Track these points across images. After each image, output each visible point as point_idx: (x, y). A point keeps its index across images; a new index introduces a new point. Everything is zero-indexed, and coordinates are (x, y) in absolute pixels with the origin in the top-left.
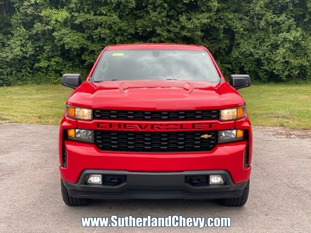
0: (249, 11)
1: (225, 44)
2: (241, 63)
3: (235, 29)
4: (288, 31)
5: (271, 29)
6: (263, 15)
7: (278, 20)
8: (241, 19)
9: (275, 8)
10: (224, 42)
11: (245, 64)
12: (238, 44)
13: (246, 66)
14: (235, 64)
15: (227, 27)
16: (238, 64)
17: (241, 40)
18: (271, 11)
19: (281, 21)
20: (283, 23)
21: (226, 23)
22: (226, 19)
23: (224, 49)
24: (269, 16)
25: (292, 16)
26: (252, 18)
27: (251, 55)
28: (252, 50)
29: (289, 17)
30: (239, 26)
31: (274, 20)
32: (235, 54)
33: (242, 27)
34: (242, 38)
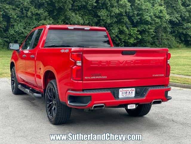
0: (20, 5)
1: (4, 25)
2: (15, 38)
3: (10, 16)
4: (45, 20)
5: (34, 18)
6: (29, 8)
7: (39, 12)
8: (14, 9)
9: (36, 5)
10: (3, 23)
11: (19, 38)
12: (13, 26)
13: (19, 40)
14: (12, 38)
15: (4, 14)
16: (14, 38)
17: (15, 23)
18: (34, 6)
19: (41, 13)
20: (42, 14)
21: (4, 11)
22: (4, 8)
23: (3, 28)
24: (33, 9)
25: (46, 10)
26: (22, 9)
27: (22, 33)
28: (23, 30)
29: (45, 11)
30: (13, 14)
31: (36, 12)
32: (11, 31)
33: (15, 15)
34: (15, 22)
